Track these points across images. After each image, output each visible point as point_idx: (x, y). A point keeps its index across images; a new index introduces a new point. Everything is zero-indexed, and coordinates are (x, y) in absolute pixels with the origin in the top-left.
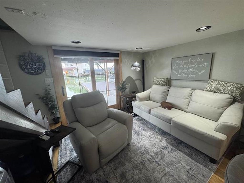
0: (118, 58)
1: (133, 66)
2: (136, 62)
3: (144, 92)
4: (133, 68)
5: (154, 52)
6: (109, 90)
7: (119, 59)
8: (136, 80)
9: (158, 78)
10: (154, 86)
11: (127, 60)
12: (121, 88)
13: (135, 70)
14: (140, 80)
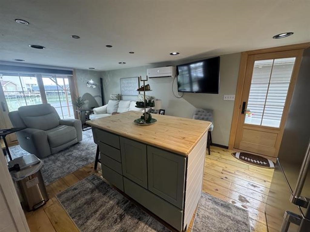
0: (72, 75)
1: (88, 83)
2: (91, 80)
3: (103, 106)
4: (89, 86)
5: (109, 72)
6: (69, 105)
7: (73, 77)
8: (96, 96)
9: (113, 95)
10: (110, 101)
11: (82, 78)
12: (77, 104)
13: (92, 87)
14: (100, 96)
